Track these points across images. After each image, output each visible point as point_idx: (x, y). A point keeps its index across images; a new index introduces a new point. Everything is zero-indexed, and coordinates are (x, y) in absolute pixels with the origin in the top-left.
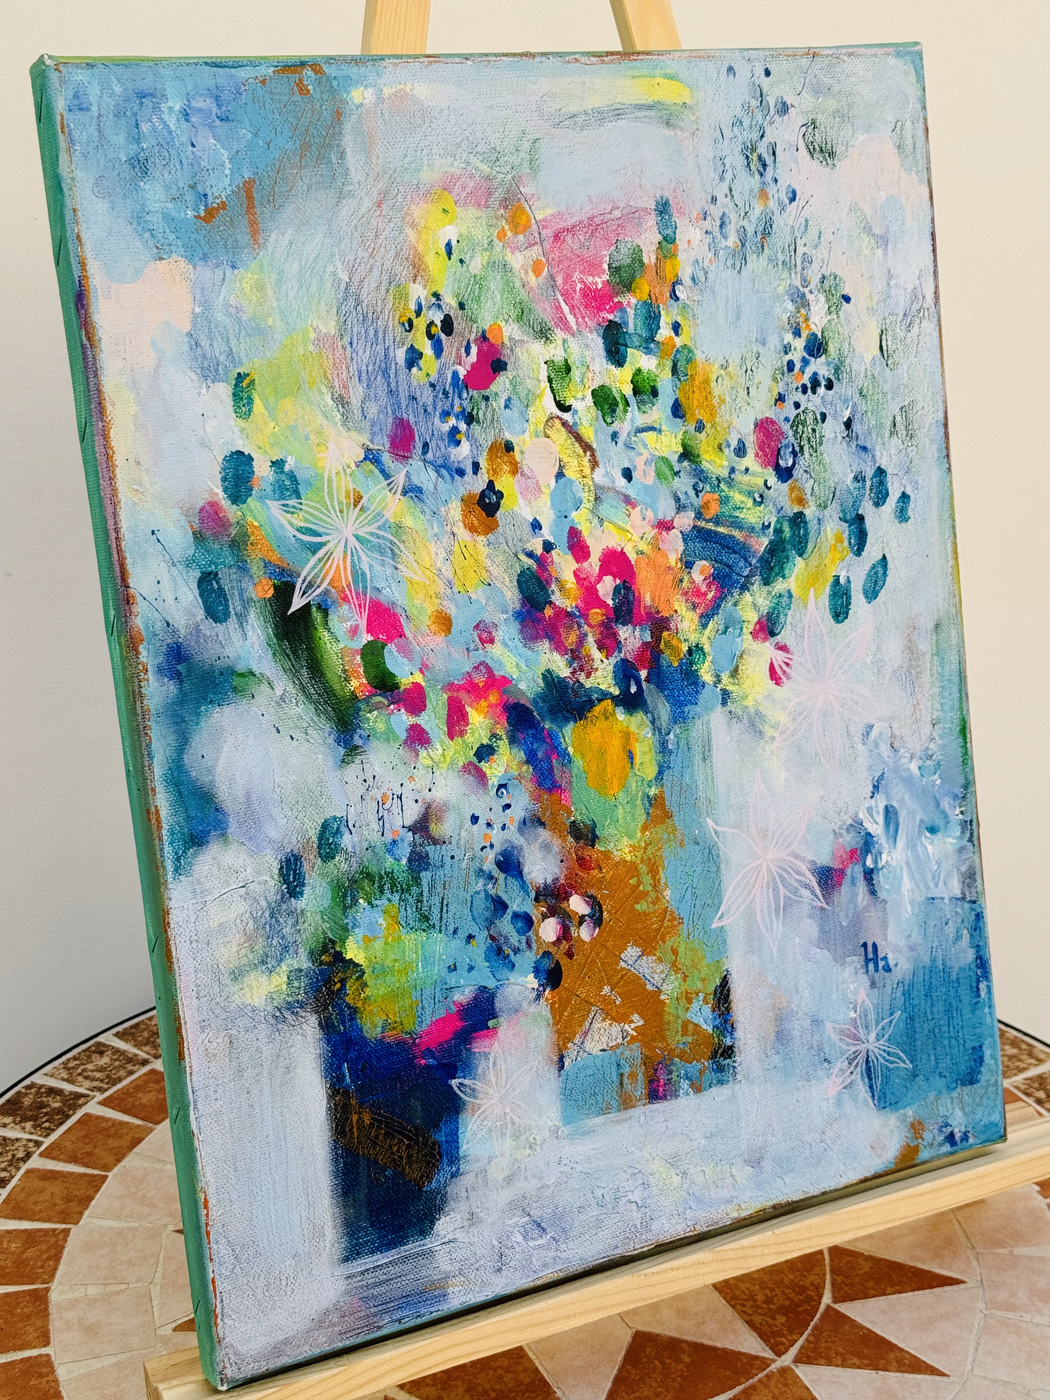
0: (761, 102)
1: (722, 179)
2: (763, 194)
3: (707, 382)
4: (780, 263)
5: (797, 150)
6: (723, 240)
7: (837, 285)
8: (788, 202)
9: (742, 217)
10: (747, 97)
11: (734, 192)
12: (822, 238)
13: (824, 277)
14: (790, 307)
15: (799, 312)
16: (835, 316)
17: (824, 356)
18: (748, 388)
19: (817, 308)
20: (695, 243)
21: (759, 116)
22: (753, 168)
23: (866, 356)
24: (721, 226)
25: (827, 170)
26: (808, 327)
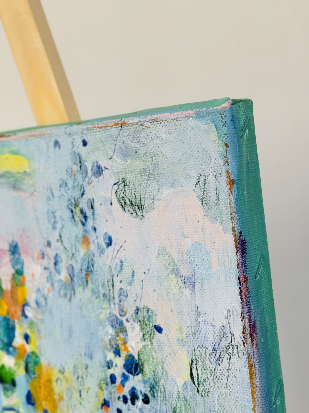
0: (80, 167)
1: (54, 228)
2: (86, 240)
3: (49, 381)
4: (101, 295)
5: (111, 204)
6: (57, 275)
7: (149, 317)
8: (105, 246)
9: (70, 258)
10: (70, 164)
11: (63, 239)
12: (135, 277)
13: (138, 309)
14: (111, 331)
15: (118, 336)
16: (149, 343)
17: (140, 375)
18: (80, 392)
19: (133, 334)
20: (37, 276)
21: (80, 178)
22: (77, 219)
23: (178, 380)
24: (56, 264)
25: (137, 220)
26: (126, 349)
